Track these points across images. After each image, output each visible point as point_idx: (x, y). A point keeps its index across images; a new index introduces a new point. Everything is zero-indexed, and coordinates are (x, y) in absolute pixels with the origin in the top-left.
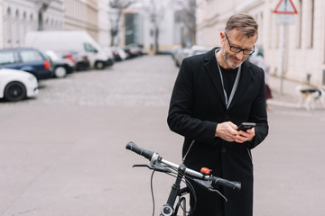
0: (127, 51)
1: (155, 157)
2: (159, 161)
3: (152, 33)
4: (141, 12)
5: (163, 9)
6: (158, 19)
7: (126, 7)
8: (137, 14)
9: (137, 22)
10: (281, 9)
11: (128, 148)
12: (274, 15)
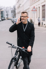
0: (1, 19)
1: (13, 45)
2: (14, 46)
3: (6, 15)
4: (4, 11)
5: (9, 10)
6: (8, 12)
8: (3, 11)
9: (3, 13)
10: (33, 10)
11: (7, 43)
12: (32, 11)
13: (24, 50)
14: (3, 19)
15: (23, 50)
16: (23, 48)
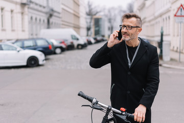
0: (95, 39)
1: (94, 101)
2: (97, 103)
3: (109, 29)
4: (103, 17)
5: (115, 16)
6: (112, 21)
7: (95, 15)
8: (101, 19)
9: (101, 23)
11: (79, 95)
13: (124, 118)
14: (99, 38)
15: (121, 117)
16: (122, 112)
